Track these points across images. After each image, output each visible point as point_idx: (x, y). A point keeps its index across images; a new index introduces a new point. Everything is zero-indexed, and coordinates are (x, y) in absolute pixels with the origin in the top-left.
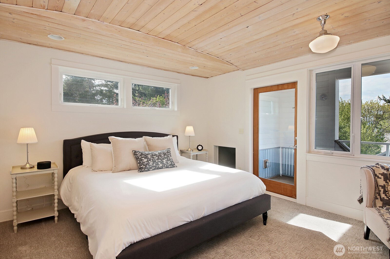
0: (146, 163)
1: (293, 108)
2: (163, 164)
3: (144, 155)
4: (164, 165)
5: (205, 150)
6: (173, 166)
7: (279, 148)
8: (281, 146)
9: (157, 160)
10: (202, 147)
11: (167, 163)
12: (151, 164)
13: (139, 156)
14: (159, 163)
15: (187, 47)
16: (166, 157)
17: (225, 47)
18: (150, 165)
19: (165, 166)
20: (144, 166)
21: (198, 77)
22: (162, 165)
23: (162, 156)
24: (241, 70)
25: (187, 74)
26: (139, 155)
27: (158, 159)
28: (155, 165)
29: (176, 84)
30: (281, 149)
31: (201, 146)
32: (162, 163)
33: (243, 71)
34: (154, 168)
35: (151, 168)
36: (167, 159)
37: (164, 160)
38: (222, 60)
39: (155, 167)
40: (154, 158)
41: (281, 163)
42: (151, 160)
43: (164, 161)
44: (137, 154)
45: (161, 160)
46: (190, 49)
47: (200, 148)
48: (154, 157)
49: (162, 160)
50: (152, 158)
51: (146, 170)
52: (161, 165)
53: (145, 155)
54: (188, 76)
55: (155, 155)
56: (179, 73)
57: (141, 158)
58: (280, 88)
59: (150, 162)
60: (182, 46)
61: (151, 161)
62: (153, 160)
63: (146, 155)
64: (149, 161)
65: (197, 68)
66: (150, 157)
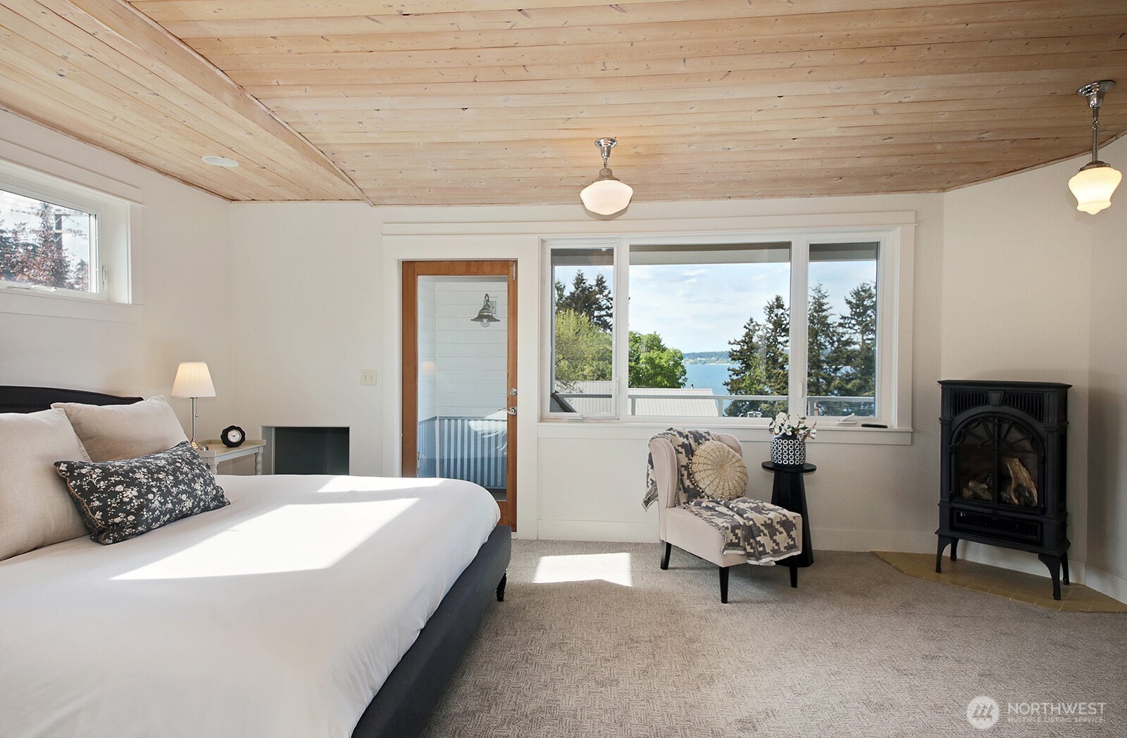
0: (135, 503)
1: (472, 320)
2: (195, 497)
3: (117, 473)
4: (199, 503)
5: (251, 443)
6: (219, 501)
7: (435, 418)
8: (438, 415)
9: (175, 485)
10: (243, 434)
11: (206, 493)
12: (157, 504)
13: (98, 481)
14: (184, 497)
15: (249, 96)
16: (198, 471)
17: (368, 134)
18: (154, 511)
19: (202, 504)
20: (131, 518)
21: (201, 192)
22: (193, 503)
23: (185, 469)
24: (368, 203)
25: (166, 174)
26: (94, 476)
27: (177, 483)
28: (170, 506)
29: (128, 203)
30: (437, 422)
31: (238, 429)
32: (192, 494)
33: (374, 208)
34: (168, 516)
35: (156, 519)
36: (205, 481)
37: (194, 484)
38: (332, 163)
39: (171, 511)
40: (159, 480)
41: (438, 457)
42: (155, 490)
43: (197, 486)
44: (85, 475)
45: (185, 484)
46: (256, 105)
47: (234, 437)
48: (161, 476)
49: (189, 485)
50: (154, 483)
51: (140, 528)
52: (189, 504)
53: (121, 475)
54: (167, 179)
55: (160, 469)
56: (136, 161)
57: (108, 487)
58: (474, 269)
59: (150, 496)
60: (235, 86)
61: (153, 493)
62: (159, 488)
63: (127, 472)
64: (147, 494)
65: (230, 164)
66: (145, 481)
